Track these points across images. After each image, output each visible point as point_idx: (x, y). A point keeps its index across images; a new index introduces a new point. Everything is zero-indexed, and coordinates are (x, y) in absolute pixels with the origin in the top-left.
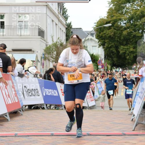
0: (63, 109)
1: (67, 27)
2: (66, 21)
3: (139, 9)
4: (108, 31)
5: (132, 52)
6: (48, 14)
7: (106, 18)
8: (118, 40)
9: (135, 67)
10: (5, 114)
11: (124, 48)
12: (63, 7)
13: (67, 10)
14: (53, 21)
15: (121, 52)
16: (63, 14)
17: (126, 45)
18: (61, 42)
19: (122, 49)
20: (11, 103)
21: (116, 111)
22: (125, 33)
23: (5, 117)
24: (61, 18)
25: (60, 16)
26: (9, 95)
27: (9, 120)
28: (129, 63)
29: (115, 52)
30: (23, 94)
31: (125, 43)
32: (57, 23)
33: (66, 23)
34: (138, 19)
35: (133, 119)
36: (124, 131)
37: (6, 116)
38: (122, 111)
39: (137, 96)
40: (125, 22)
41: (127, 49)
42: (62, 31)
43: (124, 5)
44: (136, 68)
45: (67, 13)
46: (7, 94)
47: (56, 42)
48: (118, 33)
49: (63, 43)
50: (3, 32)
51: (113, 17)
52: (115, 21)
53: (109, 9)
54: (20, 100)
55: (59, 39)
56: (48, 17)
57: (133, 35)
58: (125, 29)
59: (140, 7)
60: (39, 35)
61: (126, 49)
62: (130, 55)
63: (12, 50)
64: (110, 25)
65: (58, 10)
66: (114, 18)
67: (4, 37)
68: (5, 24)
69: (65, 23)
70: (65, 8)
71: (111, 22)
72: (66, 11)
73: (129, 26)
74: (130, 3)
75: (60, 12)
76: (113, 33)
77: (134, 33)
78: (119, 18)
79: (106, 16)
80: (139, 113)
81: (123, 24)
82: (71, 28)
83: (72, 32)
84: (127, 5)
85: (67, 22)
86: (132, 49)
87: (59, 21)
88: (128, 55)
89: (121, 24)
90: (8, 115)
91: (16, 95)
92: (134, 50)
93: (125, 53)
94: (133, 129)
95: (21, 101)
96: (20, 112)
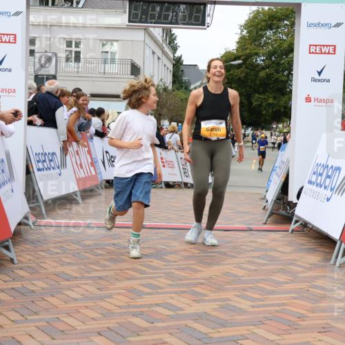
0: (162, 188)
1: (174, 62)
2: (174, 53)
3: (285, 40)
4: (236, 71)
5: (270, 104)
6: (146, 42)
7: (235, 51)
8: (251, 86)
9: (274, 126)
10: (75, 193)
11: (259, 98)
12: (171, 31)
13: (176, 37)
14: (154, 53)
15: (255, 103)
16: (170, 44)
17: (263, 93)
18: (164, 85)
19: (256, 99)
20: (83, 176)
21: (242, 193)
22: (262, 74)
23: (75, 197)
24: (167, 49)
25: (164, 45)
26: (81, 165)
27: (80, 201)
28: (266, 120)
29: (246, 103)
30: (104, 163)
31: (261, 90)
32: (160, 57)
33: (174, 56)
34: (282, 55)
35: (265, 207)
36: (250, 224)
37: (76, 195)
38: (251, 194)
39: (274, 173)
40: (262, 58)
41: (265, 99)
42: (168, 68)
43: (263, 33)
44: (276, 128)
45: (176, 42)
46: (79, 163)
47: (158, 86)
48: (252, 75)
49: (168, 87)
50: (78, 67)
51: (245, 50)
52: (248, 57)
53: (241, 38)
54: (98, 172)
55: (161, 80)
56: (147, 47)
57: (273, 79)
58: (263, 68)
59: (287, 36)
60: (132, 74)
61: (262, 99)
62: (267, 109)
63: (91, 95)
64: (240, 62)
65: (163, 37)
66: (248, 51)
67: (79, 75)
68: (81, 56)
69: (172, 56)
70: (174, 34)
71: (242, 58)
72: (175, 39)
73: (270, 65)
74: (271, 29)
75: (166, 40)
76: (243, 75)
77: (276, 76)
78: (254, 51)
79: (235, 48)
80: (274, 199)
81: (260, 60)
82: (181, 64)
83: (182, 70)
84: (268, 33)
85: (176, 55)
86: (271, 101)
87: (164, 53)
88: (265, 108)
89: (256, 61)
90: (78, 194)
91: (93, 164)
92: (275, 102)
93: (260, 105)
94: (264, 222)
95: (100, 173)
96: (97, 190)
